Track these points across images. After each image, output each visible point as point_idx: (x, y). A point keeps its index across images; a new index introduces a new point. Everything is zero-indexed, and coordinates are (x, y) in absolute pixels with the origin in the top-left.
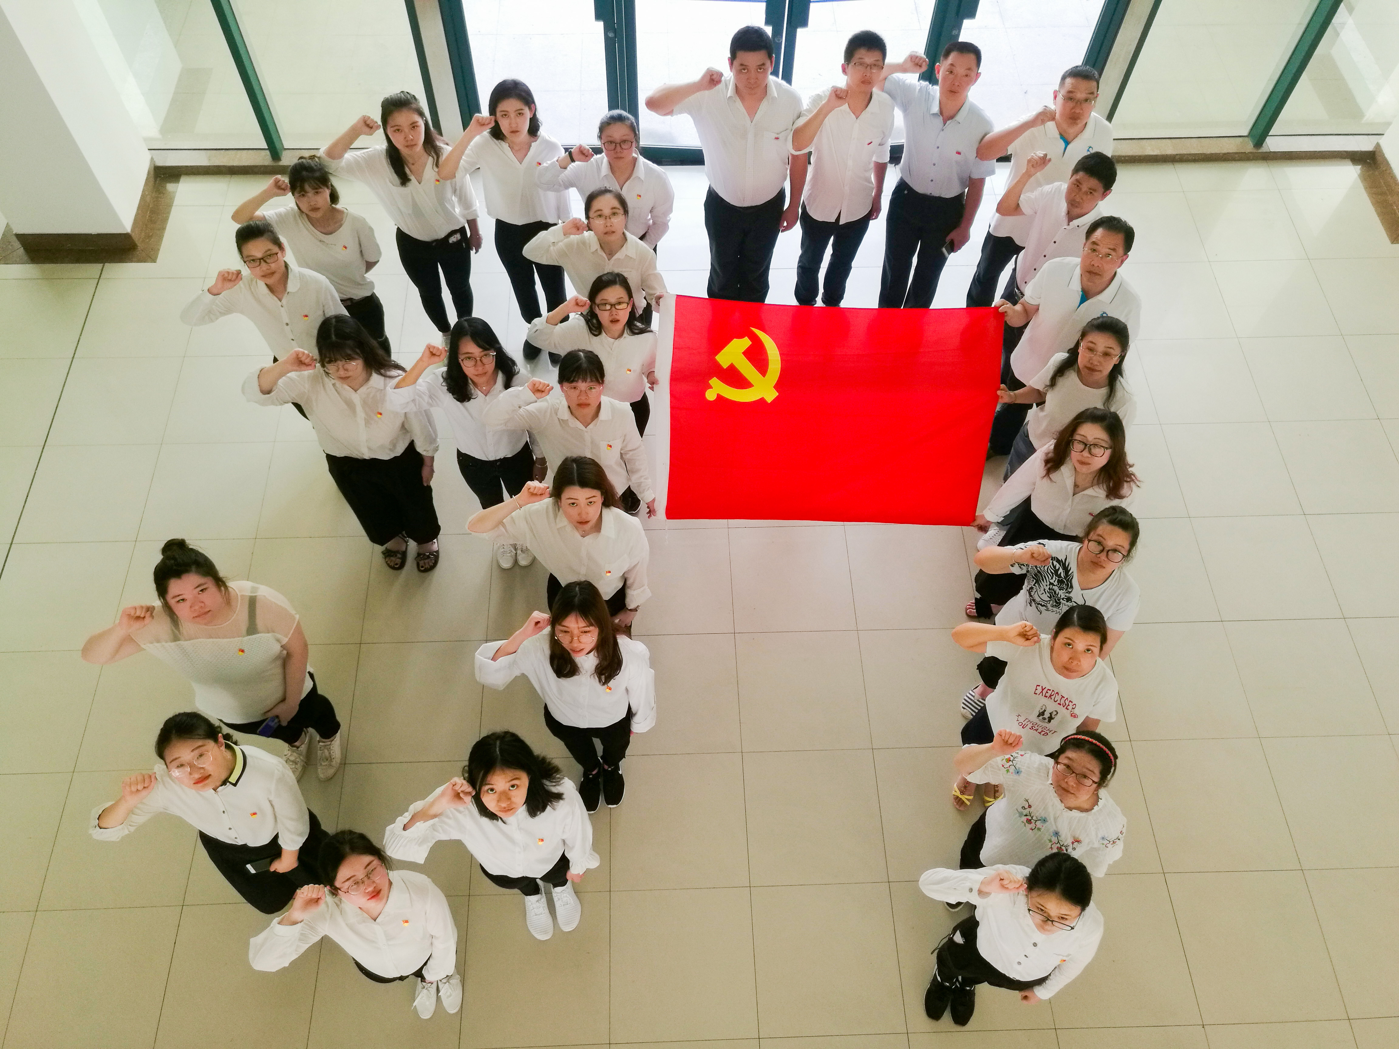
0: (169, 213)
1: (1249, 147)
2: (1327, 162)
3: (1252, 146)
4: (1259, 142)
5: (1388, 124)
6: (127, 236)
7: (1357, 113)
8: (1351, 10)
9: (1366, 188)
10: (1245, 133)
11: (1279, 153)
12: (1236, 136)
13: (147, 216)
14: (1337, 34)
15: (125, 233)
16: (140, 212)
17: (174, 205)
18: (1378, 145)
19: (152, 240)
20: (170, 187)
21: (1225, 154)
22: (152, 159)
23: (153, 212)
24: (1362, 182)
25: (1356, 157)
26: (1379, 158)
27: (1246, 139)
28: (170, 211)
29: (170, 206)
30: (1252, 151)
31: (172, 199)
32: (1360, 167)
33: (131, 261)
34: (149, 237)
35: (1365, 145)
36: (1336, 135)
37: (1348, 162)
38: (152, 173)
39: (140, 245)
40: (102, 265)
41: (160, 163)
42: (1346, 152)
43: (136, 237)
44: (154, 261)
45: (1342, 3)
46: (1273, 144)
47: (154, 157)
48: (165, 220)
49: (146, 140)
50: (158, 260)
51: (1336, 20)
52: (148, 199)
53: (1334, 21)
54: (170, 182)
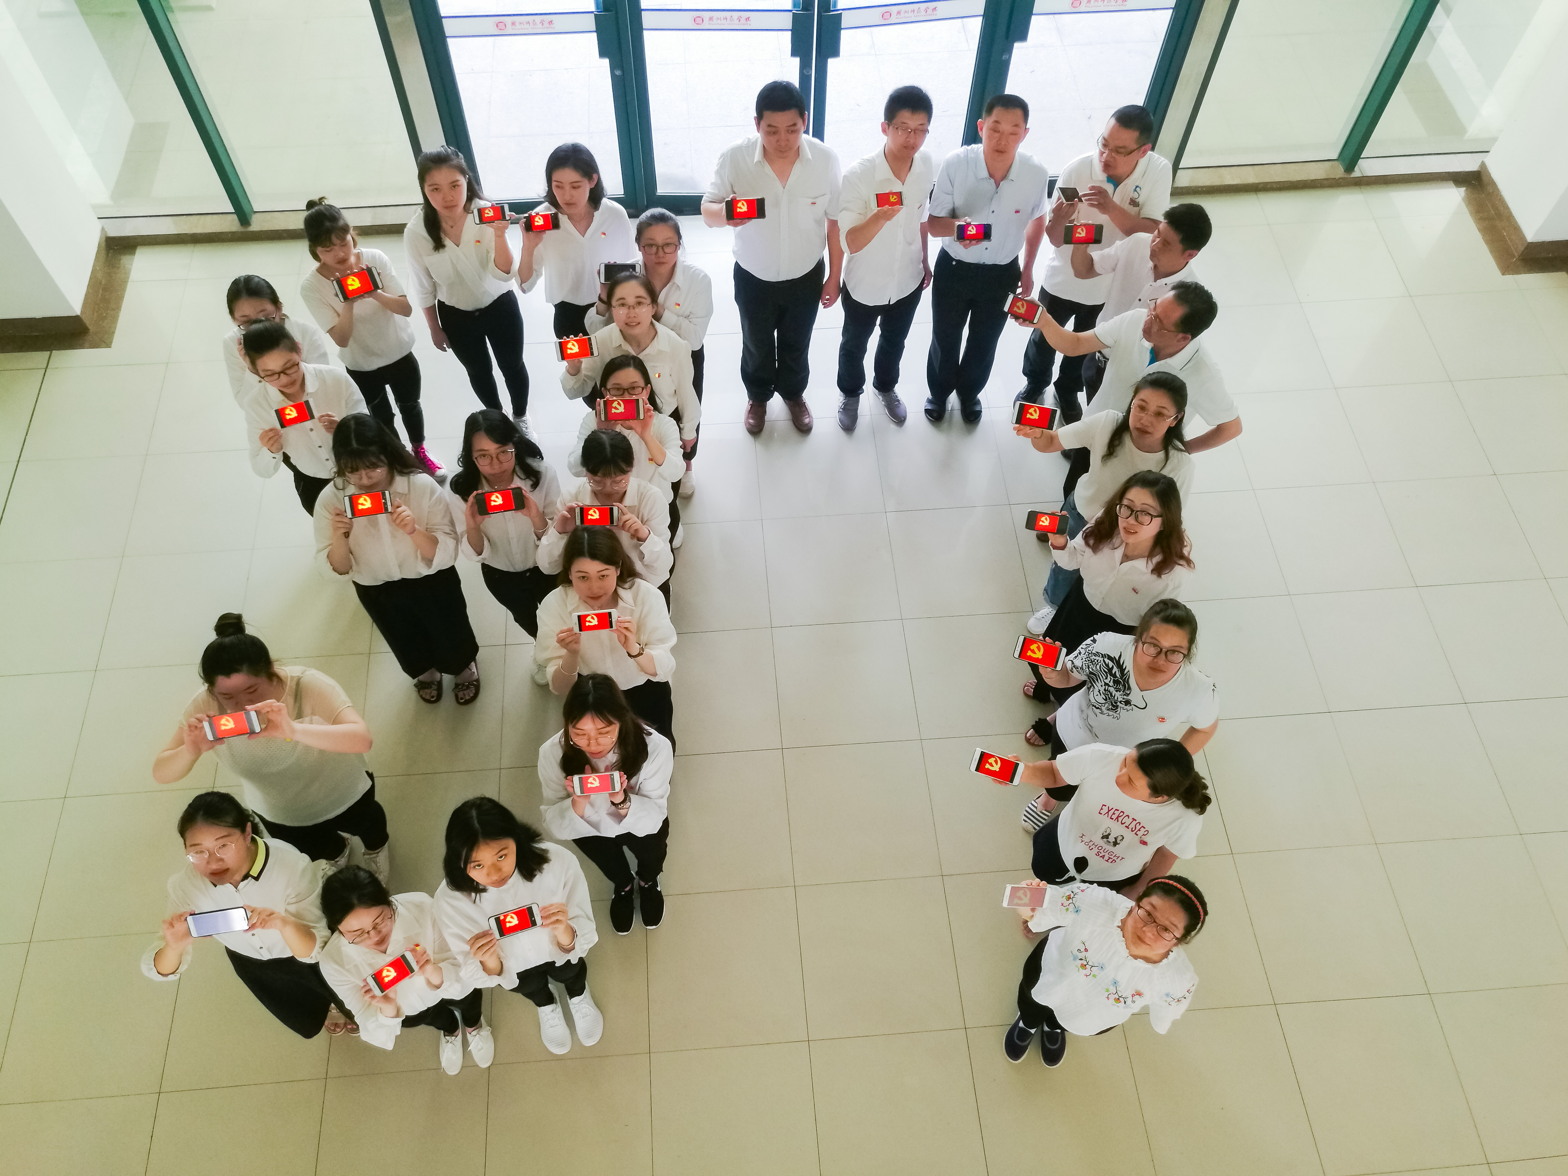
0: (124, 290)
1: (1339, 171)
2: (1428, 185)
3: (1343, 170)
4: (1350, 166)
5: (1494, 140)
6: (76, 319)
7: (1458, 129)
8: (1448, 11)
9: (1471, 214)
10: (1335, 156)
11: (1373, 178)
12: (1324, 161)
13: (100, 295)
14: (1434, 40)
15: (74, 315)
16: (90, 291)
17: (130, 280)
18: (1483, 165)
19: (106, 321)
20: (125, 259)
21: (1312, 181)
22: (103, 229)
23: (105, 289)
24: (1467, 206)
25: (1459, 179)
26: (1485, 179)
27: (1336, 163)
28: (126, 287)
29: (125, 282)
30: (1342, 176)
31: (127, 274)
32: (1464, 189)
33: (81, 346)
34: (103, 319)
35: (1469, 164)
36: (1435, 154)
37: (1451, 184)
38: (103, 244)
39: (92, 328)
40: (49, 353)
41: (112, 233)
42: (1449, 173)
43: (87, 321)
44: (108, 345)
45: (1439, 4)
46: (1366, 167)
47: (105, 227)
48: (120, 298)
49: (95, 207)
50: (113, 345)
51: (1432, 24)
52: (100, 275)
53: (1430, 24)
54: (125, 254)
